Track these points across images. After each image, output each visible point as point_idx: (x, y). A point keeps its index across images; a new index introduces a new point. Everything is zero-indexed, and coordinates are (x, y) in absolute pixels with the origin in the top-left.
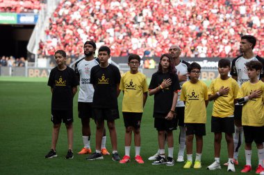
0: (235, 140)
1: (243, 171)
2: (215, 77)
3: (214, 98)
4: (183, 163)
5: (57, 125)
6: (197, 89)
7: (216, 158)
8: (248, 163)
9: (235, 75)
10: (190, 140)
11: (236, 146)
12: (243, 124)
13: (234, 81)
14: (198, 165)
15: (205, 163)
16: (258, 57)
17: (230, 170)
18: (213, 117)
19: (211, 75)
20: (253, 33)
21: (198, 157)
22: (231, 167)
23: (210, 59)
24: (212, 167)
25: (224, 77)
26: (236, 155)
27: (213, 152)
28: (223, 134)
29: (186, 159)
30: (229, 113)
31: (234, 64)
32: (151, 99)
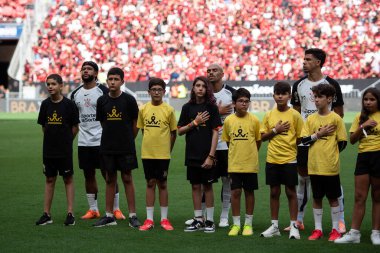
0: (300, 195)
1: (311, 238)
3: (269, 137)
4: (228, 229)
5: (51, 179)
6: (246, 125)
7: (273, 221)
8: (318, 227)
9: (297, 105)
10: (237, 196)
11: (300, 203)
12: (310, 172)
13: (296, 112)
14: (248, 231)
16: (328, 79)
17: (293, 237)
18: (268, 164)
19: (265, 105)
20: (322, 45)
21: (249, 220)
22: (294, 233)
23: (262, 82)
24: (267, 233)
25: (282, 108)
26: (300, 216)
27: (269, 212)
28: (283, 187)
29: (231, 223)
30: (290, 158)
31: (295, 89)
32: (181, 140)
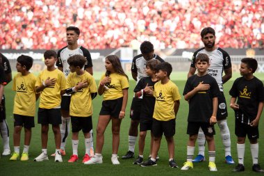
0: (62, 131)
1: (70, 161)
2: (42, 69)
7: (43, 150)
8: (75, 153)
9: (60, 66)
10: (18, 131)
11: (63, 136)
13: (60, 72)
14: (25, 157)
15: (32, 155)
17: (57, 161)
18: (40, 109)
19: (38, 67)
21: (26, 149)
22: (58, 158)
23: (36, 51)
25: (50, 68)
26: (63, 146)
30: (56, 104)
31: (59, 55)
